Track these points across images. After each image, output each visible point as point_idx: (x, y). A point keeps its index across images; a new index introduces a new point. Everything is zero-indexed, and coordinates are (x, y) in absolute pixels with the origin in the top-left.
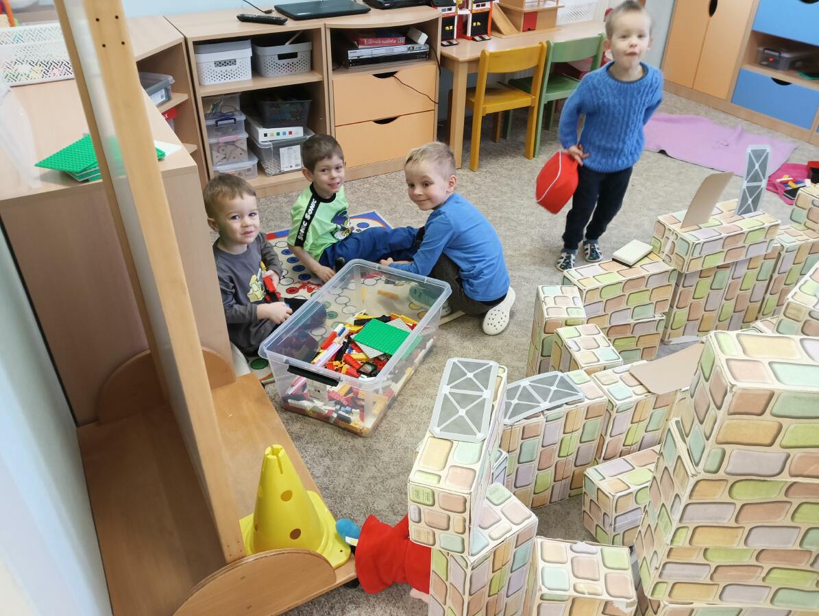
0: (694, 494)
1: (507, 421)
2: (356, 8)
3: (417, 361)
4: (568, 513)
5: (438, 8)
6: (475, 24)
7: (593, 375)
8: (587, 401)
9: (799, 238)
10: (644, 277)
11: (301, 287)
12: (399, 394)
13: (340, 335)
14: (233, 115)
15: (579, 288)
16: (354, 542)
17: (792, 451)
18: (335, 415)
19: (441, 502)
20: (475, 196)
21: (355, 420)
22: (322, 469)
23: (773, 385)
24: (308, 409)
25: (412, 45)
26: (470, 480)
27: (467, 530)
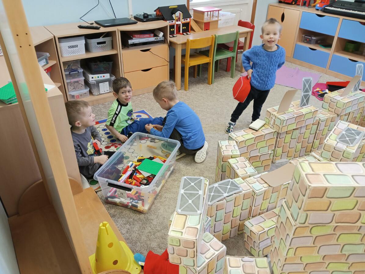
0: (295, 233)
1: (209, 203)
2: (131, 22)
3: (167, 177)
4: (238, 242)
5: (167, 21)
6: (183, 28)
7: (245, 180)
8: (243, 192)
9: (327, 115)
10: (263, 135)
11: (111, 146)
12: (159, 193)
13: (131, 167)
14: (77, 69)
15: (236, 141)
16: (143, 264)
17: (336, 212)
18: (130, 204)
19: (183, 244)
20: (188, 101)
21: (140, 206)
22: (126, 230)
23: (326, 184)
24: (118, 202)
25: (157, 37)
26: (196, 233)
27: (196, 256)
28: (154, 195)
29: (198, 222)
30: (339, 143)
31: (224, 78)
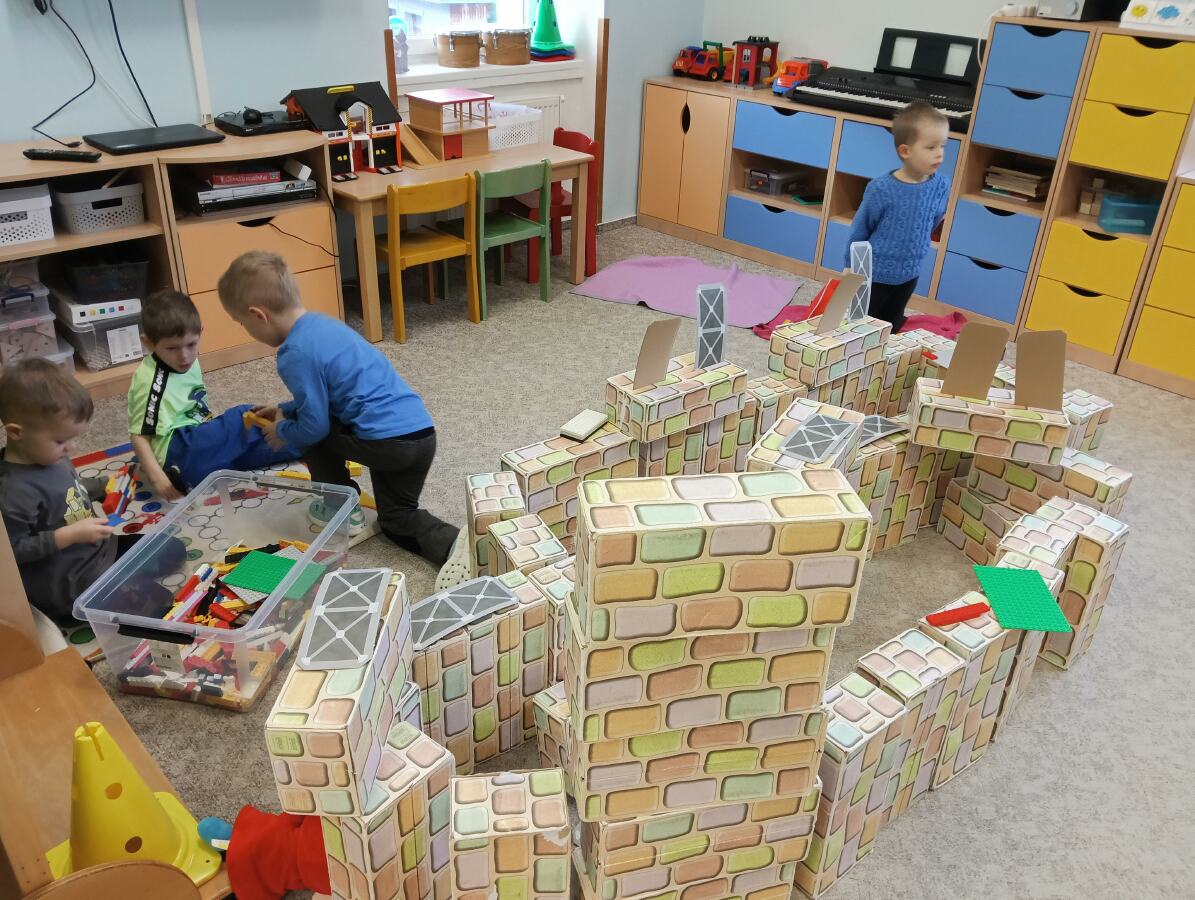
0: (592, 670)
1: (419, 646)
2: (207, 136)
5: (323, 133)
6: (378, 152)
7: (530, 575)
8: (522, 606)
9: (778, 389)
10: (597, 453)
11: (146, 522)
13: (204, 579)
14: (29, 289)
15: (518, 474)
16: (224, 845)
17: (678, 602)
18: (198, 689)
19: (311, 749)
21: (229, 691)
22: (182, 764)
23: (635, 527)
24: (159, 686)
25: (292, 182)
26: (346, 712)
27: (352, 779)
28: (275, 654)
29: (357, 683)
30: (784, 457)
31: (519, 303)
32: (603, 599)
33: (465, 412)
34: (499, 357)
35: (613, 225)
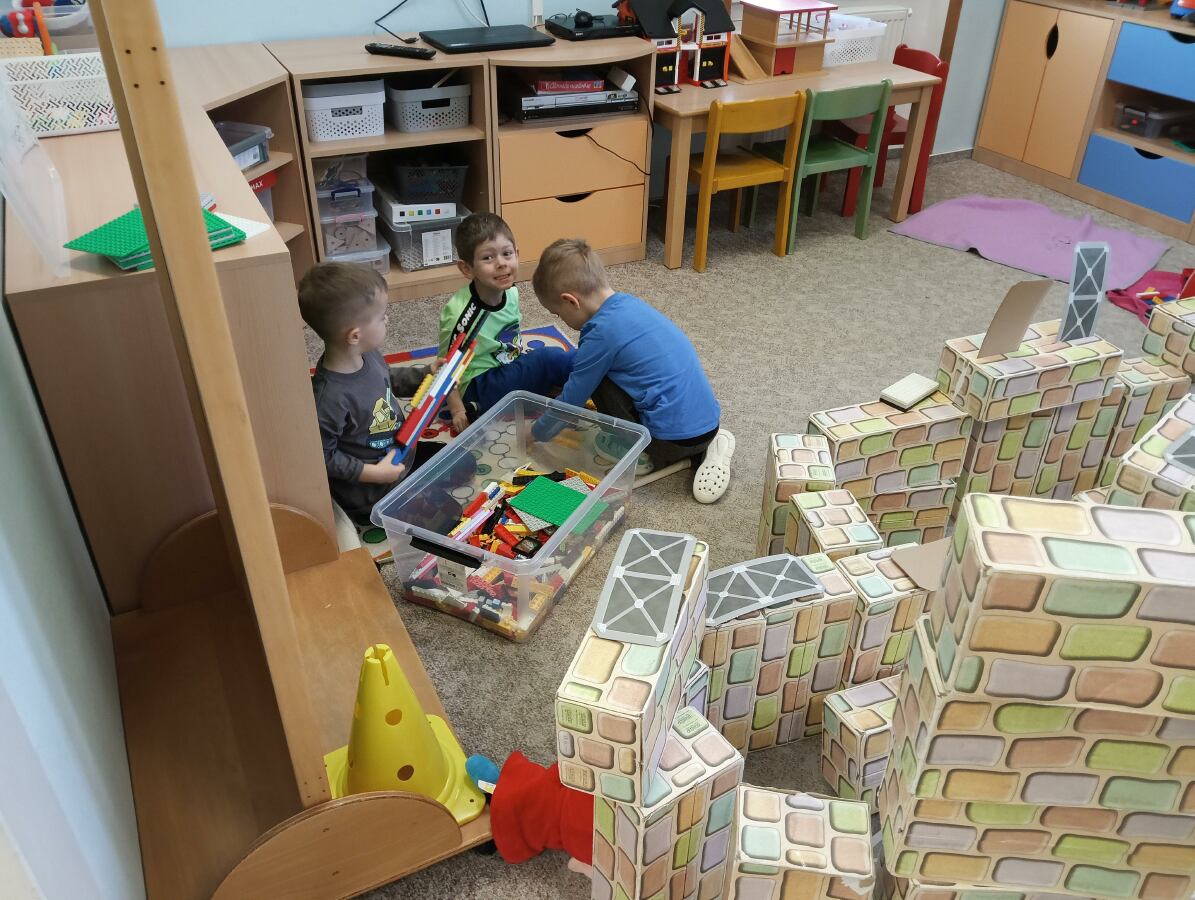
0: (945, 721)
1: (710, 621)
2: (536, 38)
3: (599, 537)
4: (803, 759)
5: (652, 40)
6: (704, 64)
7: (838, 561)
8: (827, 597)
9: (1153, 376)
10: (923, 426)
11: (441, 430)
12: (572, 583)
13: (491, 497)
14: (357, 185)
15: (828, 439)
16: (490, 788)
17: (1078, 665)
18: (477, 611)
19: (601, 728)
20: (699, 306)
21: (505, 618)
22: (454, 685)
23: (1044, 568)
24: (440, 601)
25: (614, 92)
26: (642, 697)
27: (638, 769)
28: (554, 588)
29: (654, 665)
30: (1170, 468)
31: (829, 238)
32: (979, 646)
33: (760, 354)
34: (800, 297)
35: (945, 158)
